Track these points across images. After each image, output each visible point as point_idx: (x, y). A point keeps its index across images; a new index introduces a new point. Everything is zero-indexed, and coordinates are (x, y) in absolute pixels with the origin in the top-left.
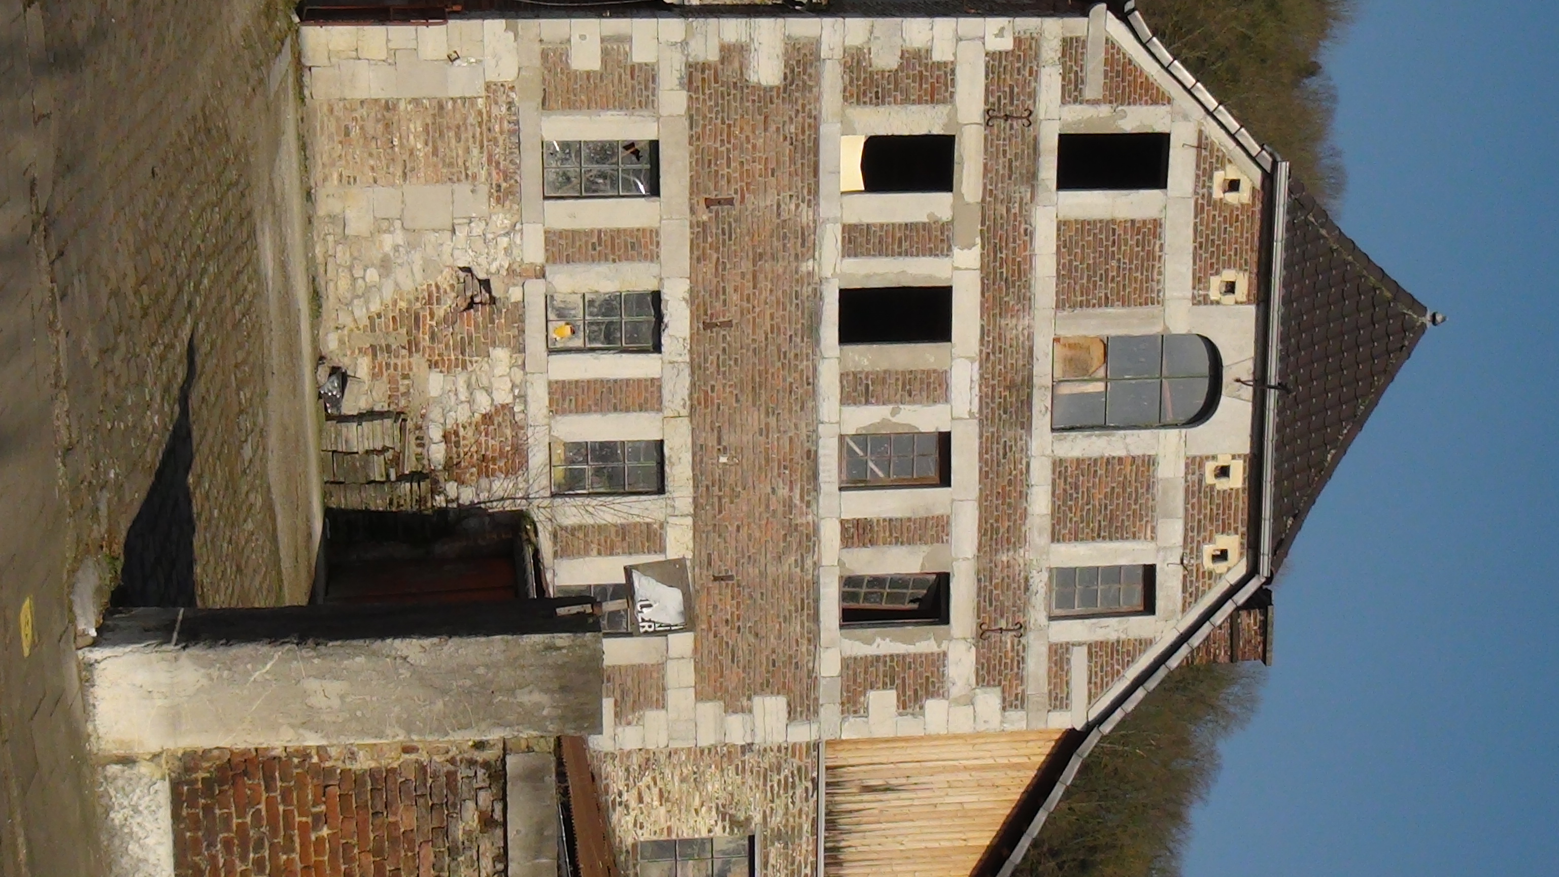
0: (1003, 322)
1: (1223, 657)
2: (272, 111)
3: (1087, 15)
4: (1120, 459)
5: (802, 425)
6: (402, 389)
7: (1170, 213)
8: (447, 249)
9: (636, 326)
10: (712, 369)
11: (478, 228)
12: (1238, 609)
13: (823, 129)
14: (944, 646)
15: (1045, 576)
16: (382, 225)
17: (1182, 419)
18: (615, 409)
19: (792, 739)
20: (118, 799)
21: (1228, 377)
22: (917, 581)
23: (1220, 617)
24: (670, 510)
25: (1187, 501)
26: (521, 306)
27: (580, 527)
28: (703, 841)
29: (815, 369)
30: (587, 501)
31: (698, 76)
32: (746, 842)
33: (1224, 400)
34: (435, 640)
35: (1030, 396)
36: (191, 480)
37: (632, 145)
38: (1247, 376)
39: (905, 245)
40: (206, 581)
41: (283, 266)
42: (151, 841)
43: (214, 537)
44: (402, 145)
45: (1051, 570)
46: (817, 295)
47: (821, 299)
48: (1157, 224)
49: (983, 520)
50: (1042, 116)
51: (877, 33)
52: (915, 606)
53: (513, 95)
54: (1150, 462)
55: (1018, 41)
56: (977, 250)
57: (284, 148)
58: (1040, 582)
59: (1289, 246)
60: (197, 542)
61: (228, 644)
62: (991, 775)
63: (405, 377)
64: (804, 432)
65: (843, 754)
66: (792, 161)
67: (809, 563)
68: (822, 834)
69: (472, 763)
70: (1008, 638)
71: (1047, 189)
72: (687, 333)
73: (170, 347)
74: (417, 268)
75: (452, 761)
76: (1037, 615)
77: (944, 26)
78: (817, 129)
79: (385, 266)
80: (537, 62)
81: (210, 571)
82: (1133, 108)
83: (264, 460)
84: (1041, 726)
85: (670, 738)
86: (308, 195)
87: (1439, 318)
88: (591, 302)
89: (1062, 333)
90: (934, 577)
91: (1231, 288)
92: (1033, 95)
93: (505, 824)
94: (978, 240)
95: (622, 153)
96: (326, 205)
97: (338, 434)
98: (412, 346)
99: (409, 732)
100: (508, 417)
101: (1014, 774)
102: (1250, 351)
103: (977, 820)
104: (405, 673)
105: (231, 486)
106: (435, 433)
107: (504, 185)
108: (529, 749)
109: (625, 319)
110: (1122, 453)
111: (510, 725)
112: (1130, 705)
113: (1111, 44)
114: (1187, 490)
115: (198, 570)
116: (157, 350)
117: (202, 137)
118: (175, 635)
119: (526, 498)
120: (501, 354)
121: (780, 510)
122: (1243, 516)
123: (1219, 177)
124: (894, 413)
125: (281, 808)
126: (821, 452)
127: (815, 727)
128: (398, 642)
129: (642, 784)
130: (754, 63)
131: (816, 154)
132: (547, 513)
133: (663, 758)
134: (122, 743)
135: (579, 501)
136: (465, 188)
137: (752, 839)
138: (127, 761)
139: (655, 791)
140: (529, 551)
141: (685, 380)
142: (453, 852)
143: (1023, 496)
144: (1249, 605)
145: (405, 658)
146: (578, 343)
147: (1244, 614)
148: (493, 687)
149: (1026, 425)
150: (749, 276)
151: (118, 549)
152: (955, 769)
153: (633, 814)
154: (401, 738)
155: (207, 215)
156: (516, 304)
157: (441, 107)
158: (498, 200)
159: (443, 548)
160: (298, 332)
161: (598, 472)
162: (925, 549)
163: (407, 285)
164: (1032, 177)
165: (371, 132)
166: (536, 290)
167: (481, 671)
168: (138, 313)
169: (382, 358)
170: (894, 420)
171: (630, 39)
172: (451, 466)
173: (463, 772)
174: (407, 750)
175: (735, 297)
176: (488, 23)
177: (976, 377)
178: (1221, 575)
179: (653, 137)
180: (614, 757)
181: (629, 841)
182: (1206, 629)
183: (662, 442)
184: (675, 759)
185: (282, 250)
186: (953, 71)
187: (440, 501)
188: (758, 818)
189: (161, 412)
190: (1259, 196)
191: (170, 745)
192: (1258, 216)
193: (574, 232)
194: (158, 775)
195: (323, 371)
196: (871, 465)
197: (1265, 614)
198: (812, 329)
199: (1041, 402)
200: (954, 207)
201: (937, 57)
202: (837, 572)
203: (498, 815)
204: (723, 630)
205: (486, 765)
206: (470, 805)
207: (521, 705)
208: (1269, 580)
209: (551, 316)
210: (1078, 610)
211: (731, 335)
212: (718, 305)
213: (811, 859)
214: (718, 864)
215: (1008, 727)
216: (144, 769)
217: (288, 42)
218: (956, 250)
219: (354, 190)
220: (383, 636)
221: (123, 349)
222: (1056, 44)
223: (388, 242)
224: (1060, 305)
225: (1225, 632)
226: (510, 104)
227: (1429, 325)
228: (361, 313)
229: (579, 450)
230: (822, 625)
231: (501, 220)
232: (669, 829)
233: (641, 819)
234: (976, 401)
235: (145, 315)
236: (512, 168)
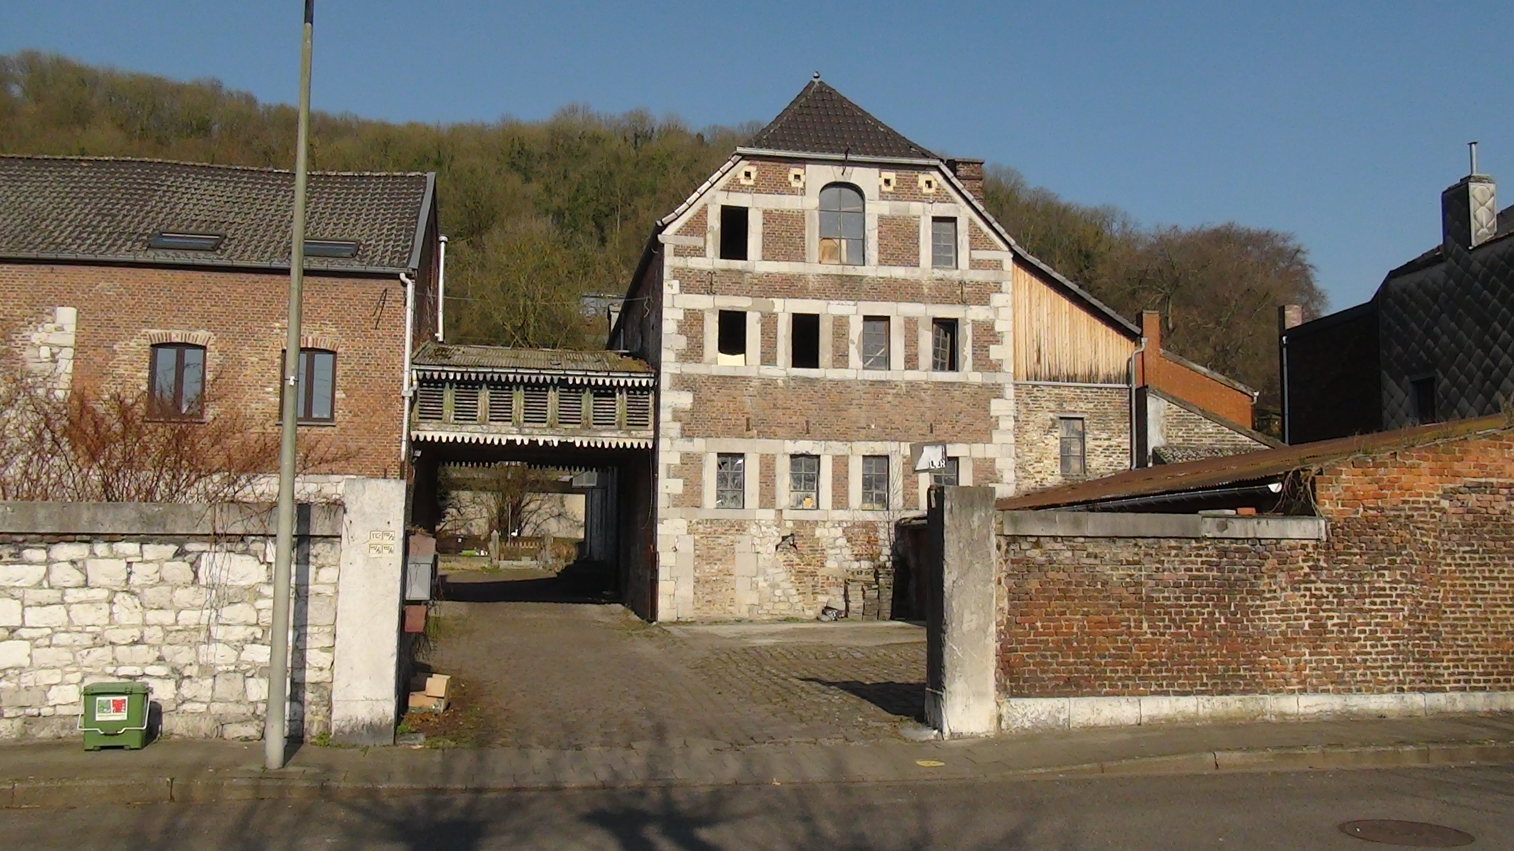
0: (811, 288)
1: (980, 184)
2: (696, 636)
3: (663, 245)
4: (879, 232)
5: (857, 388)
6: (834, 580)
7: (760, 205)
8: (766, 556)
9: (807, 466)
10: (828, 430)
11: (757, 541)
12: (955, 175)
13: (714, 373)
14: (969, 321)
15: (935, 270)
16: (754, 586)
17: (861, 202)
18: (847, 478)
19: (1012, 397)
20: (1018, 724)
21: (841, 179)
22: (936, 334)
23: (959, 185)
24: (897, 453)
25: (901, 200)
26: (795, 522)
27: (904, 497)
28: (1061, 442)
29: (830, 381)
30: (891, 493)
31: (687, 433)
32: (1063, 421)
33: (852, 181)
34: (945, 567)
35: (847, 276)
36: (868, 683)
37: (719, 466)
38: (841, 169)
39: (772, 335)
40: (918, 677)
41: (772, 635)
42: (1040, 709)
43: (897, 673)
44: (717, 576)
45: (933, 268)
46: (795, 378)
47: (796, 377)
48: (765, 212)
49: (907, 301)
50: (711, 267)
51: (669, 346)
52: (949, 335)
53: (694, 521)
54: (881, 218)
55: (675, 278)
56: (775, 300)
57: (716, 632)
58: (938, 273)
59: (778, 148)
60: (898, 681)
61: (943, 667)
62: (1034, 300)
63: (828, 579)
64: (861, 387)
65: (1021, 372)
66: (729, 388)
67: (925, 386)
68: (1060, 383)
69: (1007, 551)
70: (966, 290)
71: (747, 265)
72: (811, 442)
73: (802, 689)
74: (776, 571)
75: (1006, 561)
76: (955, 275)
77: (667, 313)
78: (715, 376)
79: (774, 586)
80: (679, 509)
81: (913, 675)
82: (708, 223)
83: (863, 648)
84: (1011, 274)
85: (1010, 456)
86: (739, 621)
87: (816, 75)
88: (795, 488)
89: (817, 260)
90: (935, 326)
91: (797, 177)
92: (701, 271)
93: (1038, 537)
94: (771, 299)
95: (723, 470)
96: (744, 613)
97: (854, 612)
98: (813, 575)
99: (991, 581)
100: (849, 530)
101: (1033, 288)
102: (828, 168)
103: (1056, 306)
104: (961, 582)
105: (874, 664)
106: (856, 565)
107: (737, 527)
108: (1001, 523)
109: (803, 472)
110: (876, 231)
111: (989, 532)
112: (1002, 230)
113: (678, 233)
114: (895, 200)
115: (912, 681)
116: (803, 695)
117: (705, 670)
118: (939, 693)
119: (888, 523)
120: (818, 532)
121: (899, 399)
122: (909, 173)
123: (743, 181)
124: (854, 343)
125: (1026, 645)
126: (871, 379)
127: (1007, 386)
128: (946, 585)
129: (1032, 471)
130: (683, 406)
131: (726, 377)
132: (896, 513)
133: (1019, 461)
134: (991, 720)
135: (891, 497)
136: (737, 547)
137: (1061, 418)
138: (1000, 718)
139: (1036, 465)
140: (914, 522)
141: (833, 443)
142: (1051, 562)
143: (896, 280)
144: (954, 171)
145: (954, 582)
146: (814, 495)
147: (958, 174)
148: (970, 540)
149: (861, 278)
150: (784, 411)
151: (897, 718)
152: (1030, 318)
153: (1047, 476)
154: (993, 586)
155: (742, 669)
156: (794, 524)
157: (698, 556)
158: (744, 531)
159: (912, 563)
160: (804, 629)
161: (877, 488)
162: (920, 329)
163: (784, 576)
164: (741, 273)
165: (709, 590)
166: (788, 514)
167: (961, 545)
168: (784, 704)
169: (818, 590)
170: (856, 342)
171: (669, 465)
172: (872, 558)
173: (1011, 555)
174: (999, 583)
175: (794, 418)
176: (659, 532)
177: (837, 302)
178: (939, 184)
179: (716, 455)
180: (1018, 485)
181: (1060, 478)
182: (965, 192)
183: (864, 456)
184: (1020, 455)
185: (764, 635)
186: (689, 310)
187: (889, 564)
188: (1051, 415)
189: (833, 695)
190: (753, 162)
191: (993, 697)
192: (763, 163)
193: (761, 494)
194: (1007, 704)
195: (824, 618)
196: (878, 355)
197: (959, 163)
198: (811, 381)
199: (850, 271)
200: (754, 311)
201: (681, 317)
202: (930, 373)
203: (1034, 540)
204: (957, 429)
205: (1008, 544)
206: (1028, 553)
207: (979, 527)
208: (942, 160)
209: (801, 507)
210: (953, 255)
211: (812, 421)
212: (798, 427)
213: (1072, 389)
214: (1073, 435)
215: (1010, 290)
216: (1004, 710)
217: (665, 628)
218: (775, 311)
219: (737, 600)
220: (943, 592)
221: (801, 712)
222: (677, 259)
223: (762, 584)
224: (803, 261)
225: (967, 182)
226: (698, 523)
227: (819, 80)
228: (797, 598)
229: (866, 497)
230: (957, 380)
231: (753, 529)
232: (1055, 458)
233: (1049, 472)
234: (849, 302)
235: (786, 700)
236: (729, 524)
